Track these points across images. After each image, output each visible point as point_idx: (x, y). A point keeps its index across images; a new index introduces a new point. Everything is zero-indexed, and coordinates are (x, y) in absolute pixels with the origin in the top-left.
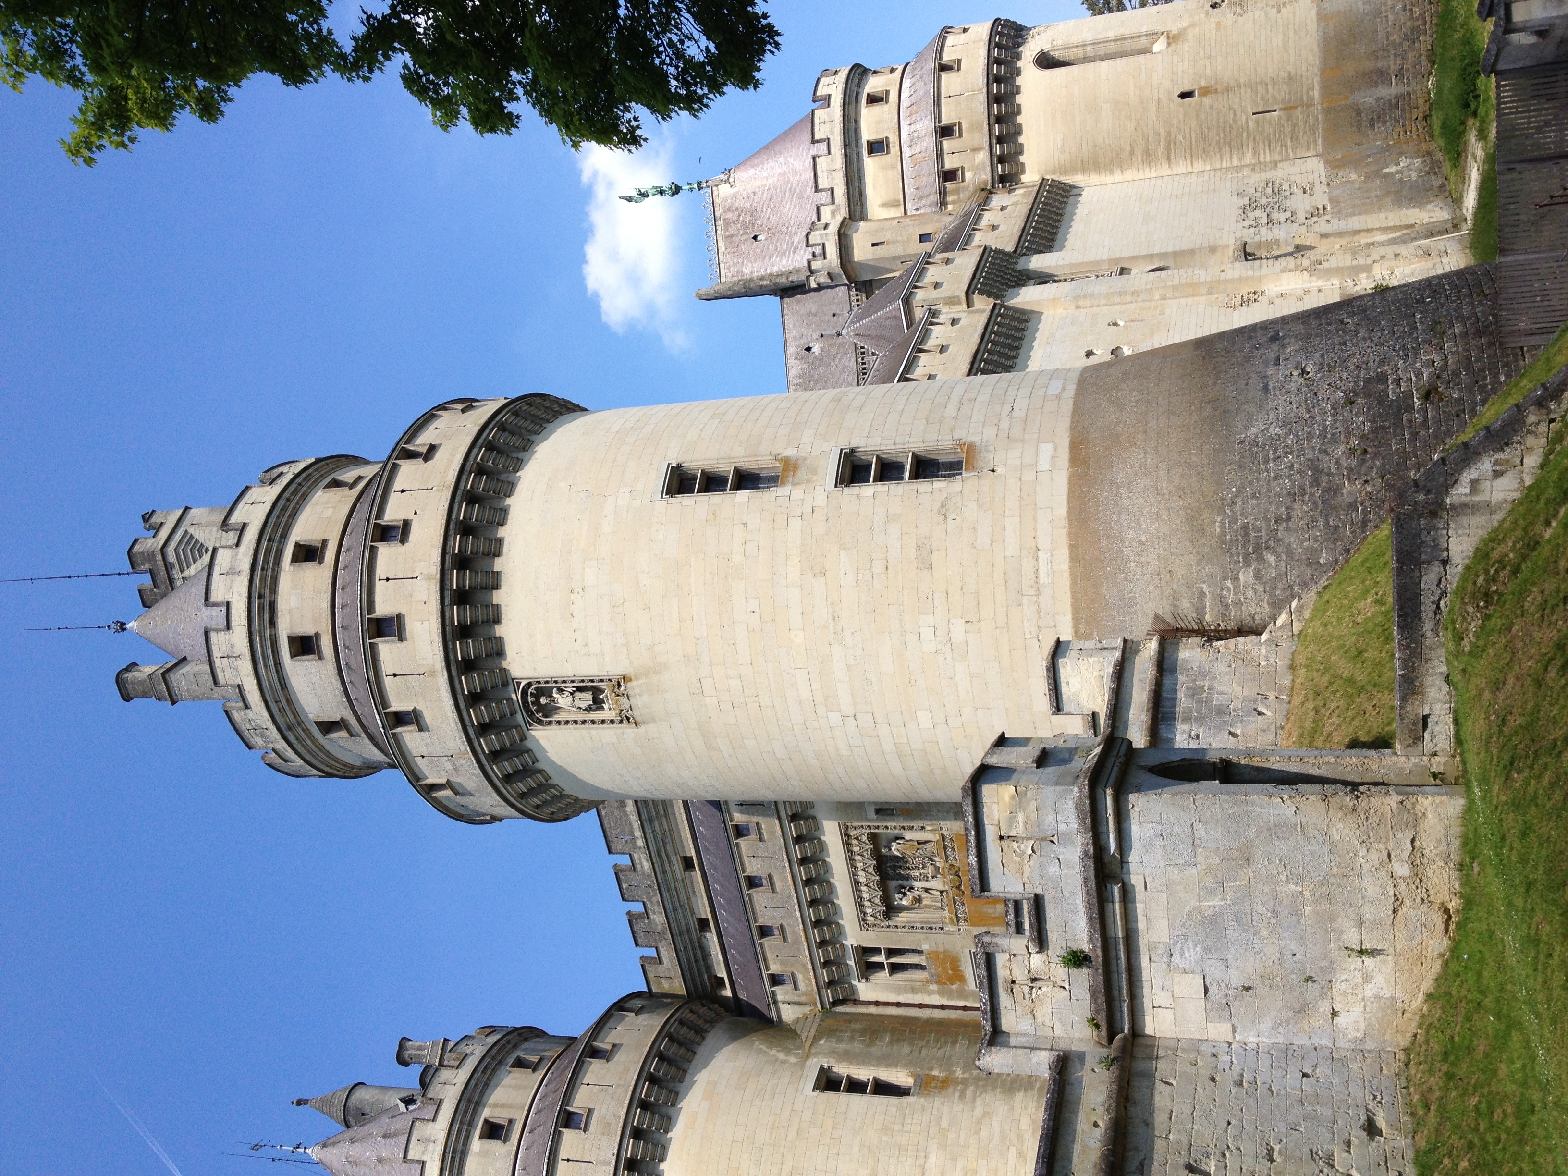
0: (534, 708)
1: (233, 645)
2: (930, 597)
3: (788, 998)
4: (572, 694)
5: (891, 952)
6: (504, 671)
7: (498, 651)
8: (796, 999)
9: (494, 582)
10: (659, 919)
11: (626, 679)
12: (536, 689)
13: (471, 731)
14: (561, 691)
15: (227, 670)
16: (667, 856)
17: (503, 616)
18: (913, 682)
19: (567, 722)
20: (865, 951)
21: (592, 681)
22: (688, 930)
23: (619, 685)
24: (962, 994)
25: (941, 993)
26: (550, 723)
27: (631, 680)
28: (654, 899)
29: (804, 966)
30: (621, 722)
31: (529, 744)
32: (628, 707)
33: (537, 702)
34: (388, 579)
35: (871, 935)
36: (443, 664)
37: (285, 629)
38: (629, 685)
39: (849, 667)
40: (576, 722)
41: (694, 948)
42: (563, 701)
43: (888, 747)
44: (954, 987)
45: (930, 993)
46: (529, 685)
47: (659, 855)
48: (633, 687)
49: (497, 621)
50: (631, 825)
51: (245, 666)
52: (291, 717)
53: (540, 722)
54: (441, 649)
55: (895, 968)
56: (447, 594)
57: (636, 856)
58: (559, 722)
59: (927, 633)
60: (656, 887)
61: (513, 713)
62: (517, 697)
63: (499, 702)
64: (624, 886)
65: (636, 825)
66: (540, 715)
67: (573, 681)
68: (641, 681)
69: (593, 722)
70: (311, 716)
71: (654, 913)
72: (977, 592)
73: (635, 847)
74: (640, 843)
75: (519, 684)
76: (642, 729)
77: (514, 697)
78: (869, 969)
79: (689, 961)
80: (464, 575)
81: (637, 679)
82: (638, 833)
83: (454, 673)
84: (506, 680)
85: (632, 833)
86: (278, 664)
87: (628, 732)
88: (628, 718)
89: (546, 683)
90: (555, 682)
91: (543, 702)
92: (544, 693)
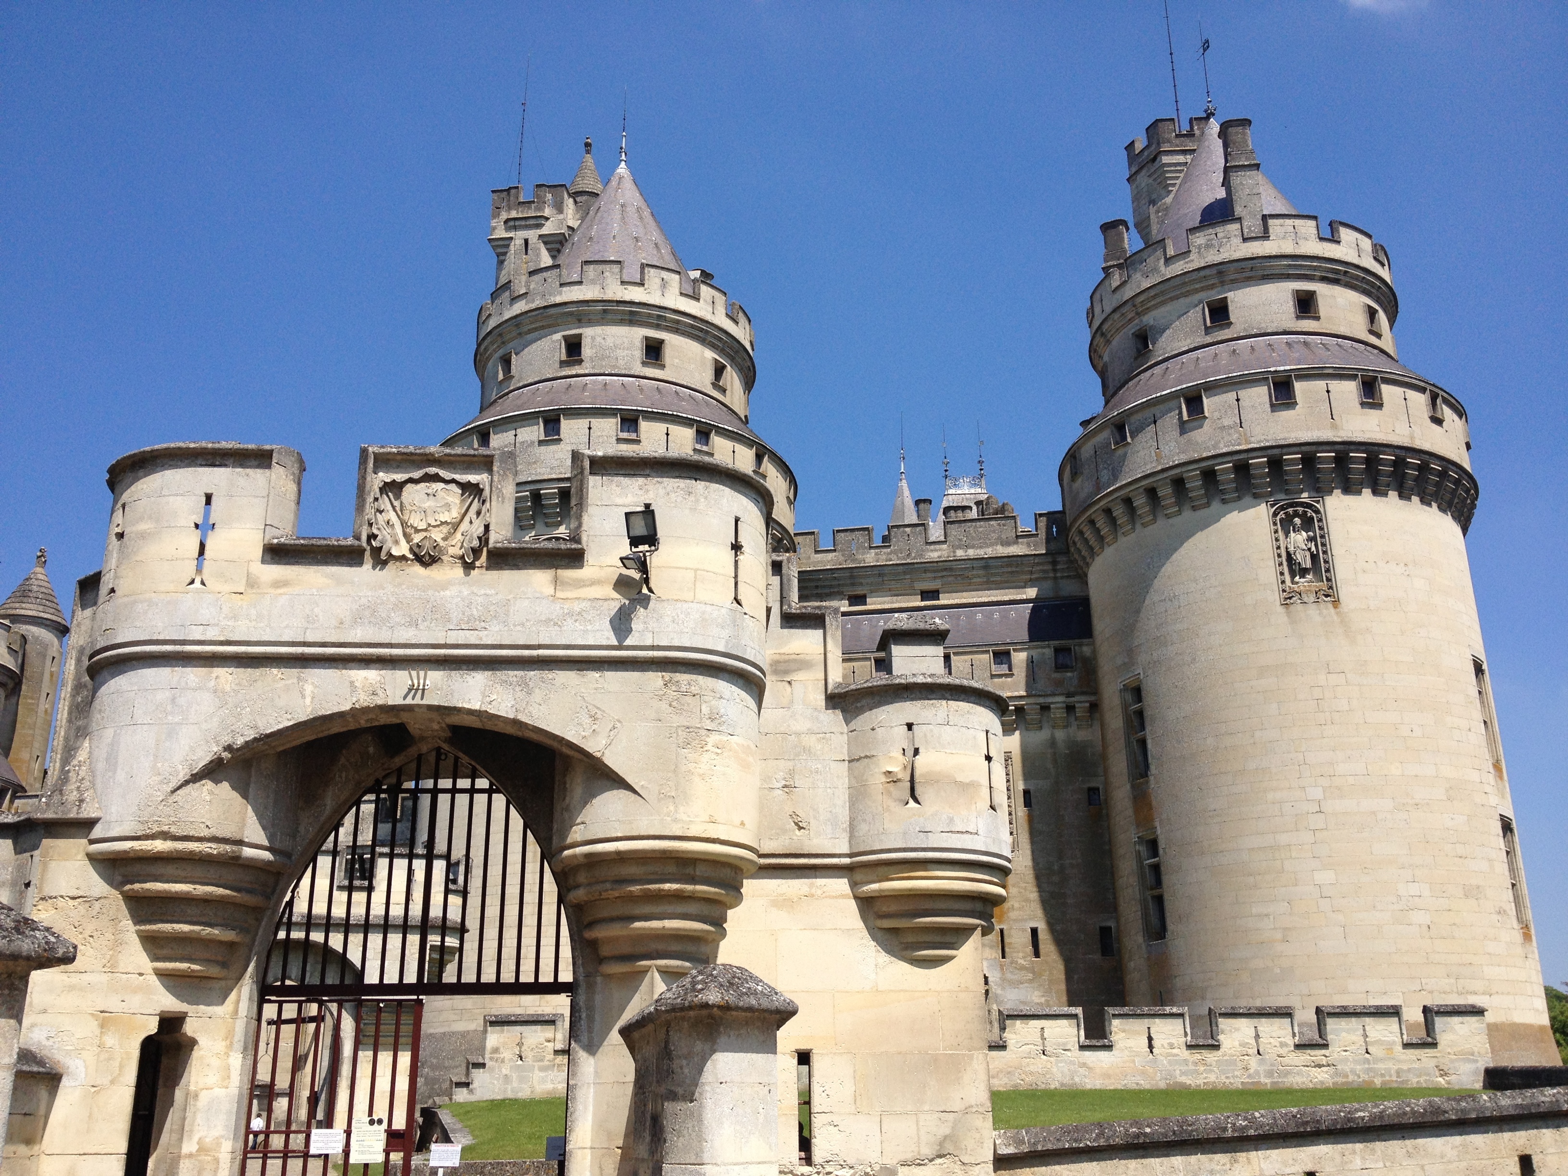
0: (1290, 510)
1: (1306, 239)
2: (1444, 895)
4: (1309, 549)
6: (1330, 492)
7: (1349, 488)
9: (1404, 496)
10: (870, 558)
11: (1336, 603)
12: (1312, 518)
13: (1276, 451)
14: (1310, 539)
15: (1283, 230)
16: (943, 577)
17: (1379, 498)
18: (1366, 871)
19: (1277, 540)
21: (1328, 571)
22: (852, 585)
23: (1327, 596)
26: (1275, 524)
27: (1335, 607)
28: (893, 557)
30: (1284, 591)
31: (1248, 499)
32: (1306, 600)
33: (1296, 514)
34: (1405, 399)
36: (1345, 439)
37: (1322, 289)
38: (1330, 605)
39: (1374, 813)
40: (1278, 548)
41: (831, 586)
42: (1299, 539)
43: (1283, 839)
46: (1317, 512)
47: (946, 569)
48: (1327, 608)
49: (1375, 493)
50: (981, 547)
51: (1288, 248)
52: (1232, 277)
53: (1275, 514)
54: (1359, 440)
56: (1402, 452)
57: (944, 546)
58: (1276, 532)
59: (1414, 889)
60: (909, 561)
61: (1287, 492)
62: (1305, 497)
63: (1301, 482)
64: (908, 530)
65: (980, 553)
66: (1282, 515)
68: (1335, 618)
69: (1281, 564)
70: (1230, 295)
71: (876, 554)
72: (1454, 938)
73: (955, 548)
74: (960, 553)
75: (1318, 502)
76: (1281, 610)
77: (1305, 495)
79: (820, 579)
80: (1415, 470)
81: (1337, 613)
82: (971, 553)
83: (1337, 447)
84: (1321, 490)
85: (973, 547)
86: (1288, 277)
87: (1274, 597)
88: (1289, 598)
89: (1321, 528)
90: (1322, 537)
91: (1297, 521)
92: (1308, 524)
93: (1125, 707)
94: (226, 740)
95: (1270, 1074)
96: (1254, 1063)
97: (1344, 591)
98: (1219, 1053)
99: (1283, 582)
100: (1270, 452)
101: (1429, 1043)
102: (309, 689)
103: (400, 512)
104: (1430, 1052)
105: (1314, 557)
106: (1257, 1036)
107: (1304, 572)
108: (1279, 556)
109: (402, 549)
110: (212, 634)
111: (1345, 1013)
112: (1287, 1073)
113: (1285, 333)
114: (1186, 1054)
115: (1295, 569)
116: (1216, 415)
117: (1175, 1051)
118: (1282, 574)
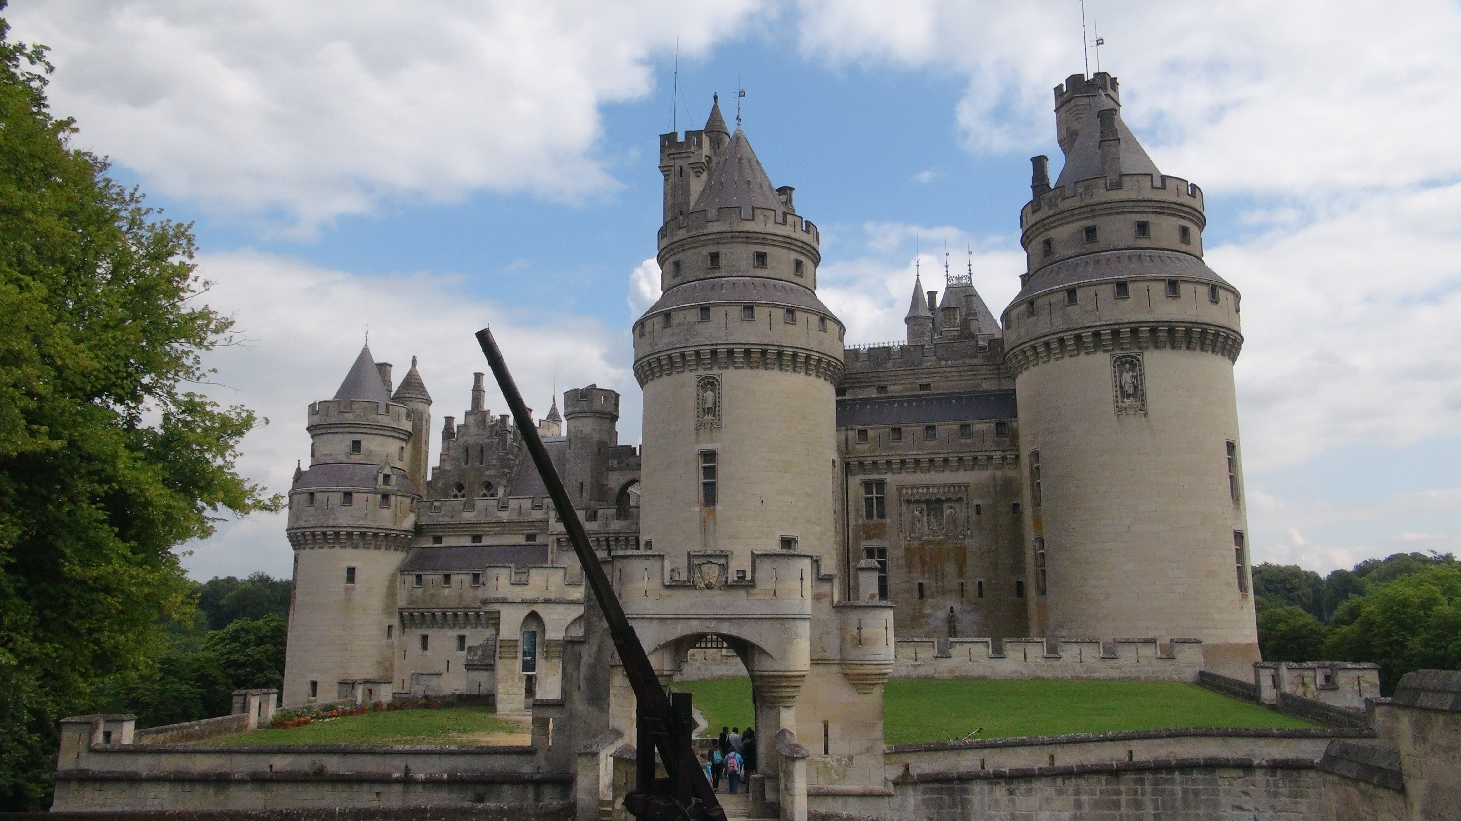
0: (1124, 360)
3: (850, 437)
4: (1133, 383)
5: (881, 501)
6: (1147, 349)
7: (1157, 346)
8: (850, 442)
9: (1191, 349)
10: (890, 366)
11: (1146, 415)
12: (1136, 365)
13: (1116, 327)
14: (1134, 377)
15: (1131, 183)
16: (933, 377)
17: (1174, 352)
18: (1151, 564)
20: (881, 485)
21: (1142, 395)
22: (879, 381)
23: (1141, 410)
24: (857, 537)
25: (857, 525)
27: (1145, 417)
28: (903, 365)
29: (874, 451)
31: (1099, 352)
32: (1129, 412)
34: (1195, 292)
35: (894, 491)
36: (1157, 319)
37: (1153, 219)
38: (1143, 415)
39: (1158, 532)
40: (1116, 382)
42: (1127, 377)
43: (1108, 545)
44: (862, 533)
45: (856, 519)
46: (1139, 361)
47: (934, 373)
48: (1141, 417)
49: (1173, 348)
51: (1133, 196)
52: (1100, 212)
53: (1115, 362)
54: (1164, 319)
55: (869, 501)
56: (1191, 325)
59: (1177, 574)
61: (1122, 349)
62: (1132, 353)
63: (1130, 343)
66: (1118, 362)
67: (1141, 385)
68: (1145, 423)
69: (1116, 391)
70: (1098, 223)
71: (893, 363)
74: (943, 363)
75: (1140, 355)
76: (1115, 418)
77: (1133, 351)
78: (868, 485)
79: (859, 378)
80: (1198, 334)
81: (1146, 420)
82: (950, 363)
83: (1151, 324)
84: (1142, 348)
85: (951, 359)
86: (1133, 213)
87: (1111, 410)
88: (1120, 411)
89: (1140, 370)
90: (1141, 375)
91: (1127, 366)
92: (1133, 367)
93: (1031, 464)
94: (658, 643)
95: (1086, 672)
96: (1078, 667)
97: (1150, 408)
98: (1061, 661)
99: (1117, 402)
100: (1112, 327)
101: (1171, 657)
102: (679, 627)
103: (701, 572)
104: (1171, 662)
105: (1135, 387)
106: (1081, 654)
107: (1129, 396)
108: (1116, 386)
109: (702, 585)
110: (651, 612)
111: (1127, 642)
112: (1095, 672)
113: (1129, 248)
114: (1043, 662)
115: (1125, 395)
116: (1084, 303)
117: (1038, 660)
118: (1117, 397)
